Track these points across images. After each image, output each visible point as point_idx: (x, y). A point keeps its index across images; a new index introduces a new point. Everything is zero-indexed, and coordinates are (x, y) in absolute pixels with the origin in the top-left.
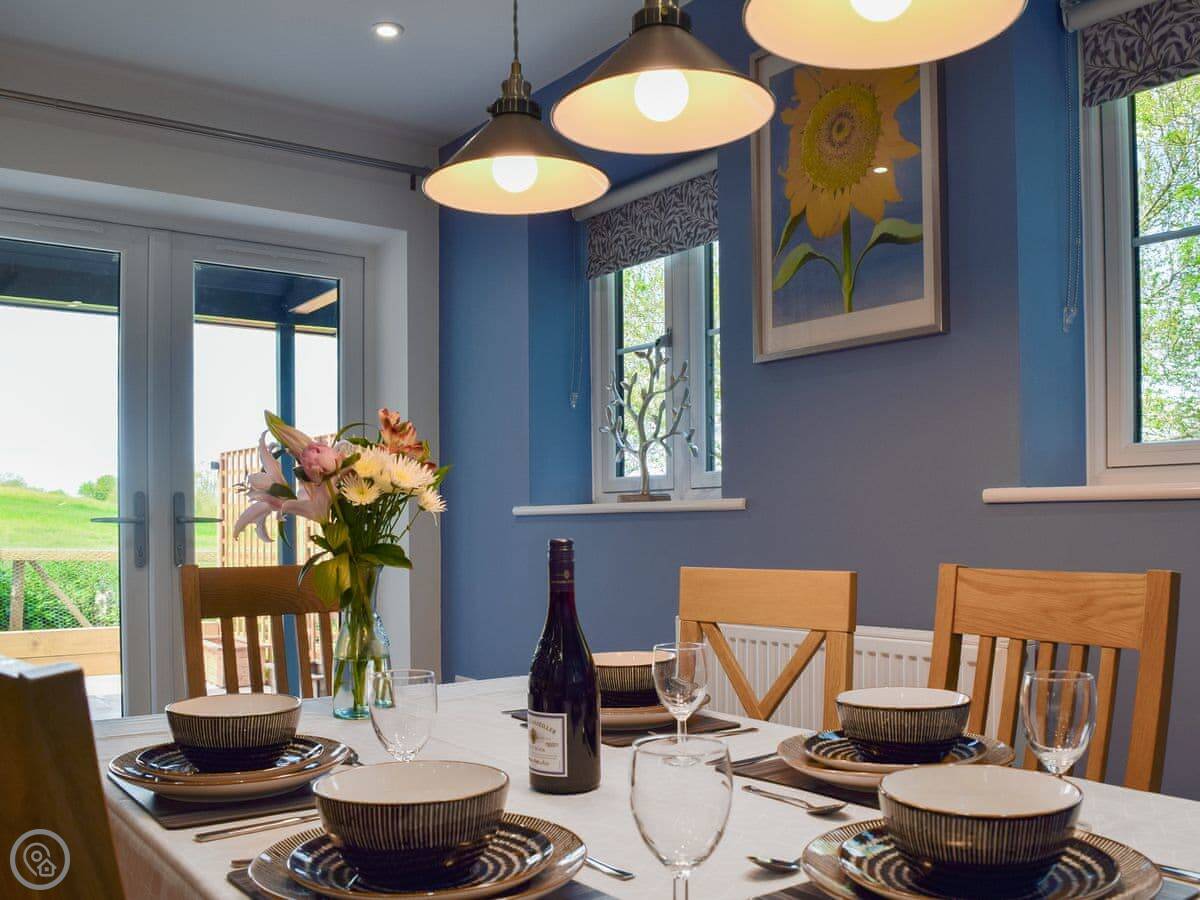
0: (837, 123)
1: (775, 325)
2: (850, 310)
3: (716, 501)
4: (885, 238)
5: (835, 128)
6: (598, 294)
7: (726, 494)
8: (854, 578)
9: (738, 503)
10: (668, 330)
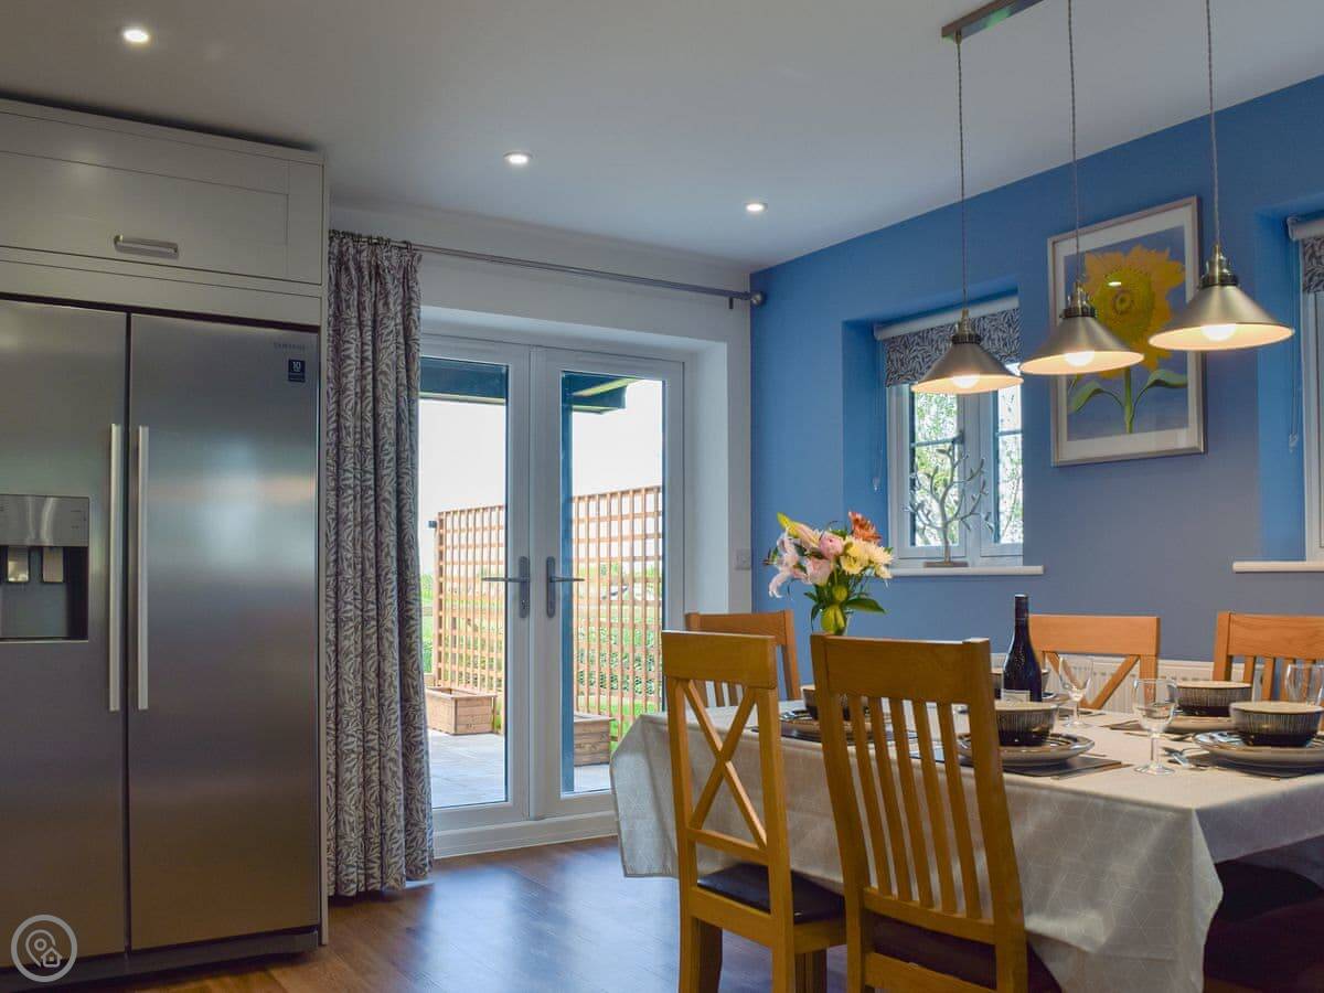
0: (1120, 297)
1: (1069, 438)
2: (1131, 432)
3: (1018, 567)
4: (1158, 383)
5: (1118, 301)
6: (894, 398)
7: (1026, 563)
8: (1158, 621)
9: (1038, 569)
10: (961, 431)
